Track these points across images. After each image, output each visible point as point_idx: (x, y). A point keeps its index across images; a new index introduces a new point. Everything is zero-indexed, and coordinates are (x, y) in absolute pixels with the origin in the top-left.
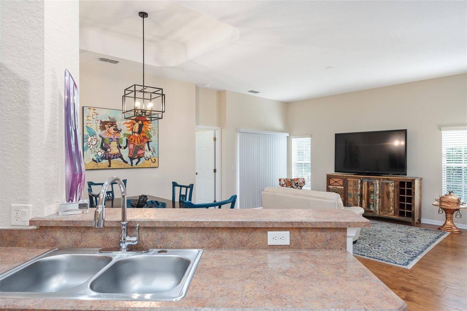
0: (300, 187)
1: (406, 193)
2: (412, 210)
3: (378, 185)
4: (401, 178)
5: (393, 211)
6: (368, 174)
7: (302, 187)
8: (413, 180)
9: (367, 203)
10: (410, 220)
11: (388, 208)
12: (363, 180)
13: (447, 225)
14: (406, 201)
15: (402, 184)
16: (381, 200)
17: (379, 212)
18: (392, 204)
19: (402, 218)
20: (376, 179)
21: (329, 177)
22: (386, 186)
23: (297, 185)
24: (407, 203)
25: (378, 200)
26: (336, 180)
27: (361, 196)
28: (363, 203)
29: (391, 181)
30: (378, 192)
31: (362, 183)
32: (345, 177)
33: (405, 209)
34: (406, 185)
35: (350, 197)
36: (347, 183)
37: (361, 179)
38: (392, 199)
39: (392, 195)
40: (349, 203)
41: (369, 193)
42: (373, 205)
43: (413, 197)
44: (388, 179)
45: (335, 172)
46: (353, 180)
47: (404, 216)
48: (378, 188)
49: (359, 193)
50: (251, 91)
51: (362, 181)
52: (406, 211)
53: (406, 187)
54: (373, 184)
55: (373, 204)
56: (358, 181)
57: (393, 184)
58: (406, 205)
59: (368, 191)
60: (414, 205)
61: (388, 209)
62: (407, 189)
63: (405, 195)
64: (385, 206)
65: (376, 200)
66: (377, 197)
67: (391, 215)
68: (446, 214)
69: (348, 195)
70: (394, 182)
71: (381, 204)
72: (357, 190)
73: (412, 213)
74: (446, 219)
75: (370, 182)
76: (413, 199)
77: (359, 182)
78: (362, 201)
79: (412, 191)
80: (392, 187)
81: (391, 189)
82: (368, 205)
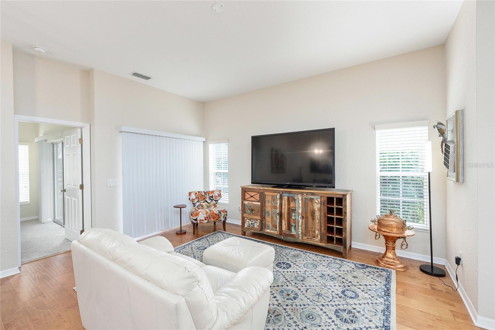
0: (215, 201)
1: (335, 212)
2: (344, 236)
3: (300, 202)
4: (329, 192)
5: (319, 236)
6: (290, 187)
7: (218, 201)
8: (345, 196)
9: (288, 224)
10: (340, 248)
11: (313, 232)
12: (283, 195)
13: (388, 258)
14: (335, 224)
15: (330, 200)
16: (304, 221)
17: (302, 236)
18: (317, 226)
19: (330, 246)
20: (298, 193)
21: (244, 191)
22: (310, 203)
23: (212, 198)
24: (337, 227)
25: (300, 221)
26: (252, 194)
27: (281, 215)
28: (283, 224)
29: (316, 197)
30: (300, 211)
31: (281, 198)
32: (262, 191)
33: (333, 234)
34: (335, 202)
35: (268, 216)
36: (264, 198)
37: (280, 193)
38: (317, 221)
39: (317, 214)
40: (266, 223)
41: (291, 211)
42: (295, 227)
43: (344, 219)
44: (313, 194)
45: (252, 183)
46: (271, 194)
47: (333, 244)
48: (301, 205)
49: (278, 211)
51: (282, 196)
52: (336, 236)
53: (335, 204)
54: (295, 200)
55: (295, 225)
56: (277, 196)
57: (319, 200)
58: (335, 229)
59: (289, 209)
60: (346, 229)
61: (313, 234)
62: (337, 207)
63: (333, 215)
64: (309, 228)
65: (299, 221)
66: (299, 217)
67: (316, 241)
68: (386, 241)
69: (265, 214)
70: (320, 197)
71: (304, 226)
72: (275, 207)
73: (343, 240)
74: (387, 248)
75: (290, 198)
76: (344, 221)
77: (278, 197)
78: (282, 222)
79: (343, 210)
80: (318, 203)
81: (317, 207)
82: (289, 227)
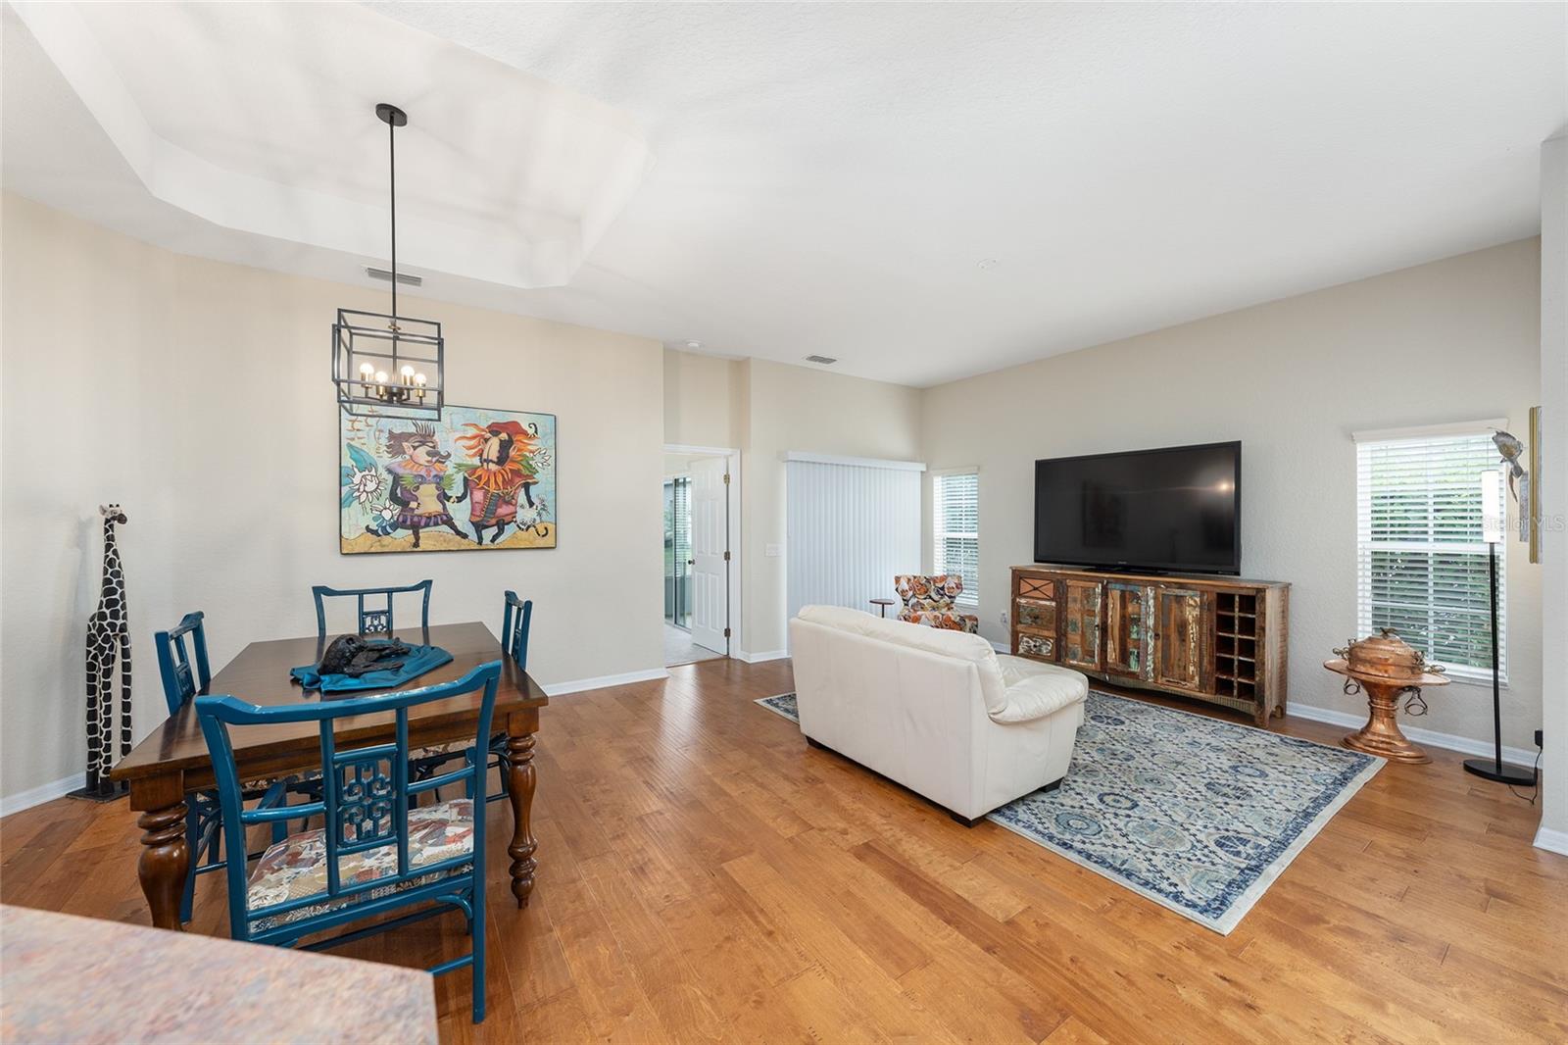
1: (1237, 628)
2: (1257, 679)
3: (1151, 602)
4: (1223, 584)
5: (1197, 678)
6: (1126, 570)
7: (954, 597)
8: (1261, 591)
9: (1121, 650)
10: (1249, 707)
11: (1182, 668)
12: (1110, 586)
13: (1374, 734)
14: (1236, 652)
15: (1225, 600)
16: (1160, 643)
17: (1156, 677)
18: (1193, 656)
19: (1224, 700)
20: (1145, 584)
21: (1018, 576)
22: (1174, 605)
23: (942, 592)
24: (1241, 658)
25: (1152, 644)
26: (1037, 583)
27: (1104, 629)
28: (1109, 650)
29: (1190, 593)
30: (1151, 622)
31: (1105, 594)
32: (1059, 577)
33: (1233, 675)
34: (1237, 604)
35: (1074, 630)
36: (1065, 593)
37: (1102, 583)
38: (1193, 644)
39: (1193, 630)
40: (1070, 645)
41: (1127, 622)
42: (1138, 656)
43: (1259, 642)
44: (1181, 586)
45: (1036, 561)
46: (1082, 584)
47: (1231, 695)
48: (1152, 609)
49: (1097, 621)
50: (814, 358)
51: (1107, 589)
52: (1236, 680)
53: (1237, 610)
54: (1139, 598)
55: (1138, 653)
56: (1094, 589)
57: (1198, 600)
58: (1236, 663)
59: (1123, 617)
60: (1264, 664)
61: (1182, 672)
62: (1242, 615)
63: (1233, 633)
64: (1174, 660)
65: (1147, 645)
66: (1149, 634)
67: (1191, 688)
68: (1371, 696)
69: (1067, 626)
70: (1199, 593)
71: (1160, 655)
72: (1092, 613)
73: (1256, 688)
74: (1372, 713)
75: (1127, 593)
76: (1259, 646)
77: (1099, 590)
78: (1106, 644)
79: (1257, 623)
80: (1195, 607)
81: (1191, 614)
82: (1124, 656)
